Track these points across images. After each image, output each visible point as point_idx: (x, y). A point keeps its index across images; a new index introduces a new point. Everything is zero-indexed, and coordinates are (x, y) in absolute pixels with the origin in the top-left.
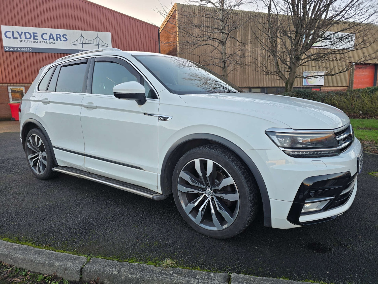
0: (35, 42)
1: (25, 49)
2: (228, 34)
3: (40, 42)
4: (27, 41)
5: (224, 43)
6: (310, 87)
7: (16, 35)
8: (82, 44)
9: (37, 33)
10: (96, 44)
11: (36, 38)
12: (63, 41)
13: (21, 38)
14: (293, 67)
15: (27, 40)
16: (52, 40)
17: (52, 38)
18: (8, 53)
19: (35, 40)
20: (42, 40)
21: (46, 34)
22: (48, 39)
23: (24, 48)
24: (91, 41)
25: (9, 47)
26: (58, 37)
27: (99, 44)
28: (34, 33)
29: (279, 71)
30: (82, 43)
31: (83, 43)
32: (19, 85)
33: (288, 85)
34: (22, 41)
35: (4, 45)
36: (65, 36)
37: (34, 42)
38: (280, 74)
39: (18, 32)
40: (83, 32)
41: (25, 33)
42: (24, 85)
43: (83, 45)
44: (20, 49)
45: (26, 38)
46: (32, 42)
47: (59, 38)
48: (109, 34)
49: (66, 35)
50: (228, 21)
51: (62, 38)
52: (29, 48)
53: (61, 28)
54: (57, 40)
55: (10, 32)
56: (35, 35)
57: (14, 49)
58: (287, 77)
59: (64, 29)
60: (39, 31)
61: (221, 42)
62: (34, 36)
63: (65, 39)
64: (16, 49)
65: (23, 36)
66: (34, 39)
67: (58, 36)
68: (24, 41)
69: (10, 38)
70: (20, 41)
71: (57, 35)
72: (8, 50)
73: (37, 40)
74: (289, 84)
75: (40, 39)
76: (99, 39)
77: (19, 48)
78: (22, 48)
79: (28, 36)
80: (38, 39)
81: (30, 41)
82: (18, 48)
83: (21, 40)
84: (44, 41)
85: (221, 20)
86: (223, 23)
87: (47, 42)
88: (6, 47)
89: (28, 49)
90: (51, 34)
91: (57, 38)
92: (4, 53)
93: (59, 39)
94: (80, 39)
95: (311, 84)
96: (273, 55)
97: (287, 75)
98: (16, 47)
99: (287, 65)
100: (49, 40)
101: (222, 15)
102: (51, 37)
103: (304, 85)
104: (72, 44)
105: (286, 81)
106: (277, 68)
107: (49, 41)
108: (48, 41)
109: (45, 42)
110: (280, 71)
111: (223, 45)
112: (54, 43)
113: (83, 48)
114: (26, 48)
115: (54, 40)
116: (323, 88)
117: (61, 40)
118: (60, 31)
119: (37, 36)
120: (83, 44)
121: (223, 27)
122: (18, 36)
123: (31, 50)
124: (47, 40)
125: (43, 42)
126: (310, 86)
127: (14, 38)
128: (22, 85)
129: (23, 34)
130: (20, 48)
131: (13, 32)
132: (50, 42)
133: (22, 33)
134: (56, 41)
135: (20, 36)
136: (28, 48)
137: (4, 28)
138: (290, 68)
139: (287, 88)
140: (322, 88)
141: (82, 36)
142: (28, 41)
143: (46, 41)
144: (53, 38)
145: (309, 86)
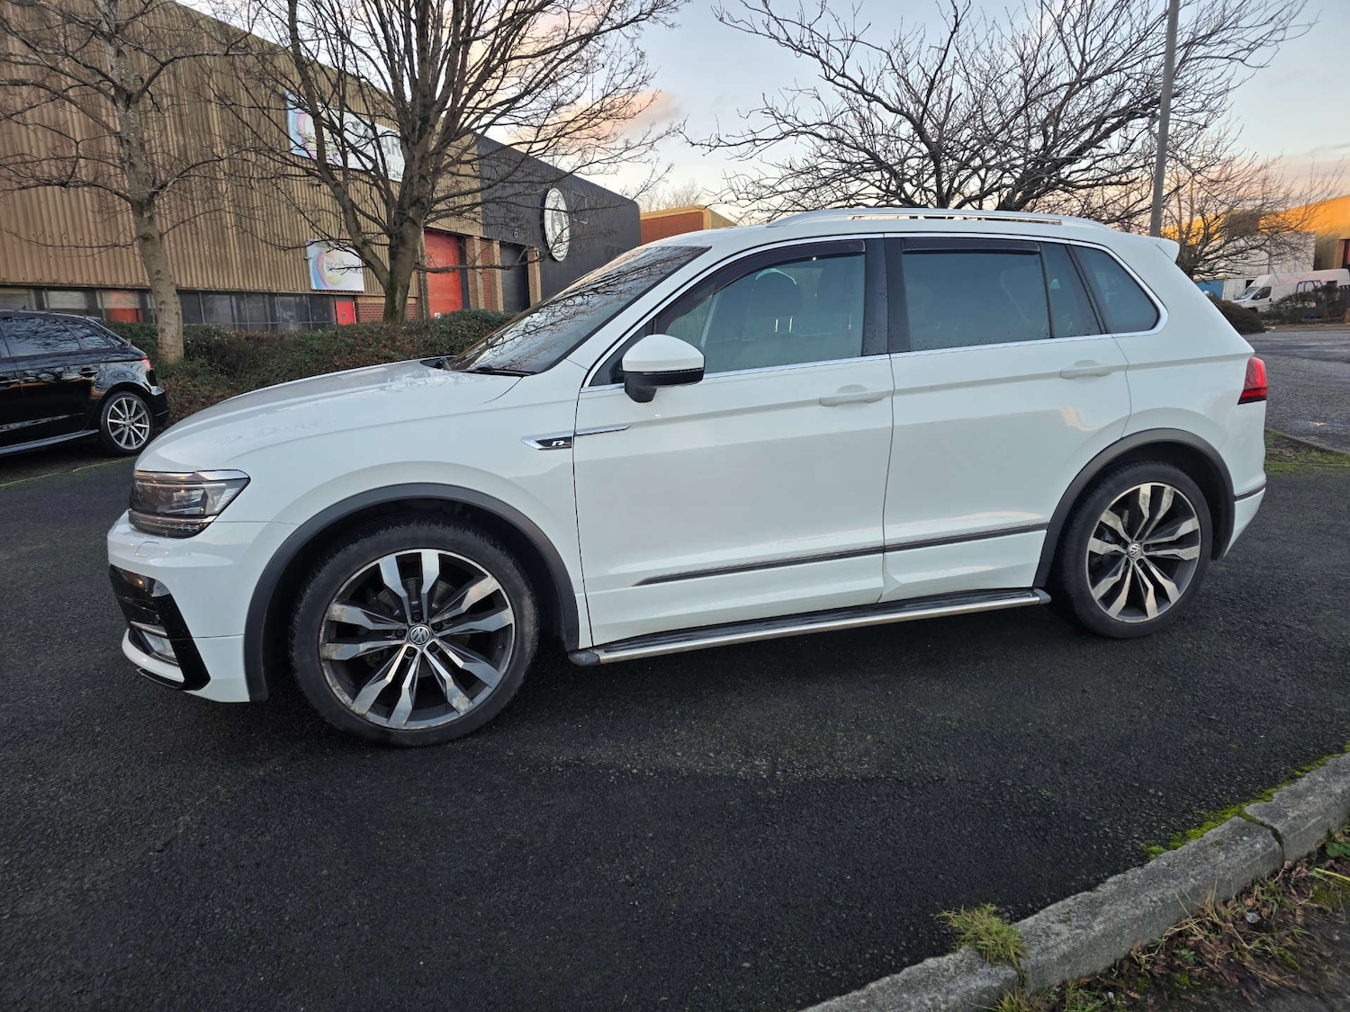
5: (134, 97)
6: (330, 296)
29: (362, 240)
33: (396, 292)
38: (366, 251)
58: (387, 264)
61: (118, 89)
97: (385, 258)
103: (314, 287)
105: (383, 275)
106: (354, 228)
110: (367, 243)
111: (127, 107)
126: (331, 291)
138: (390, 232)
139: (395, 301)
140: (361, 301)
145: (325, 291)
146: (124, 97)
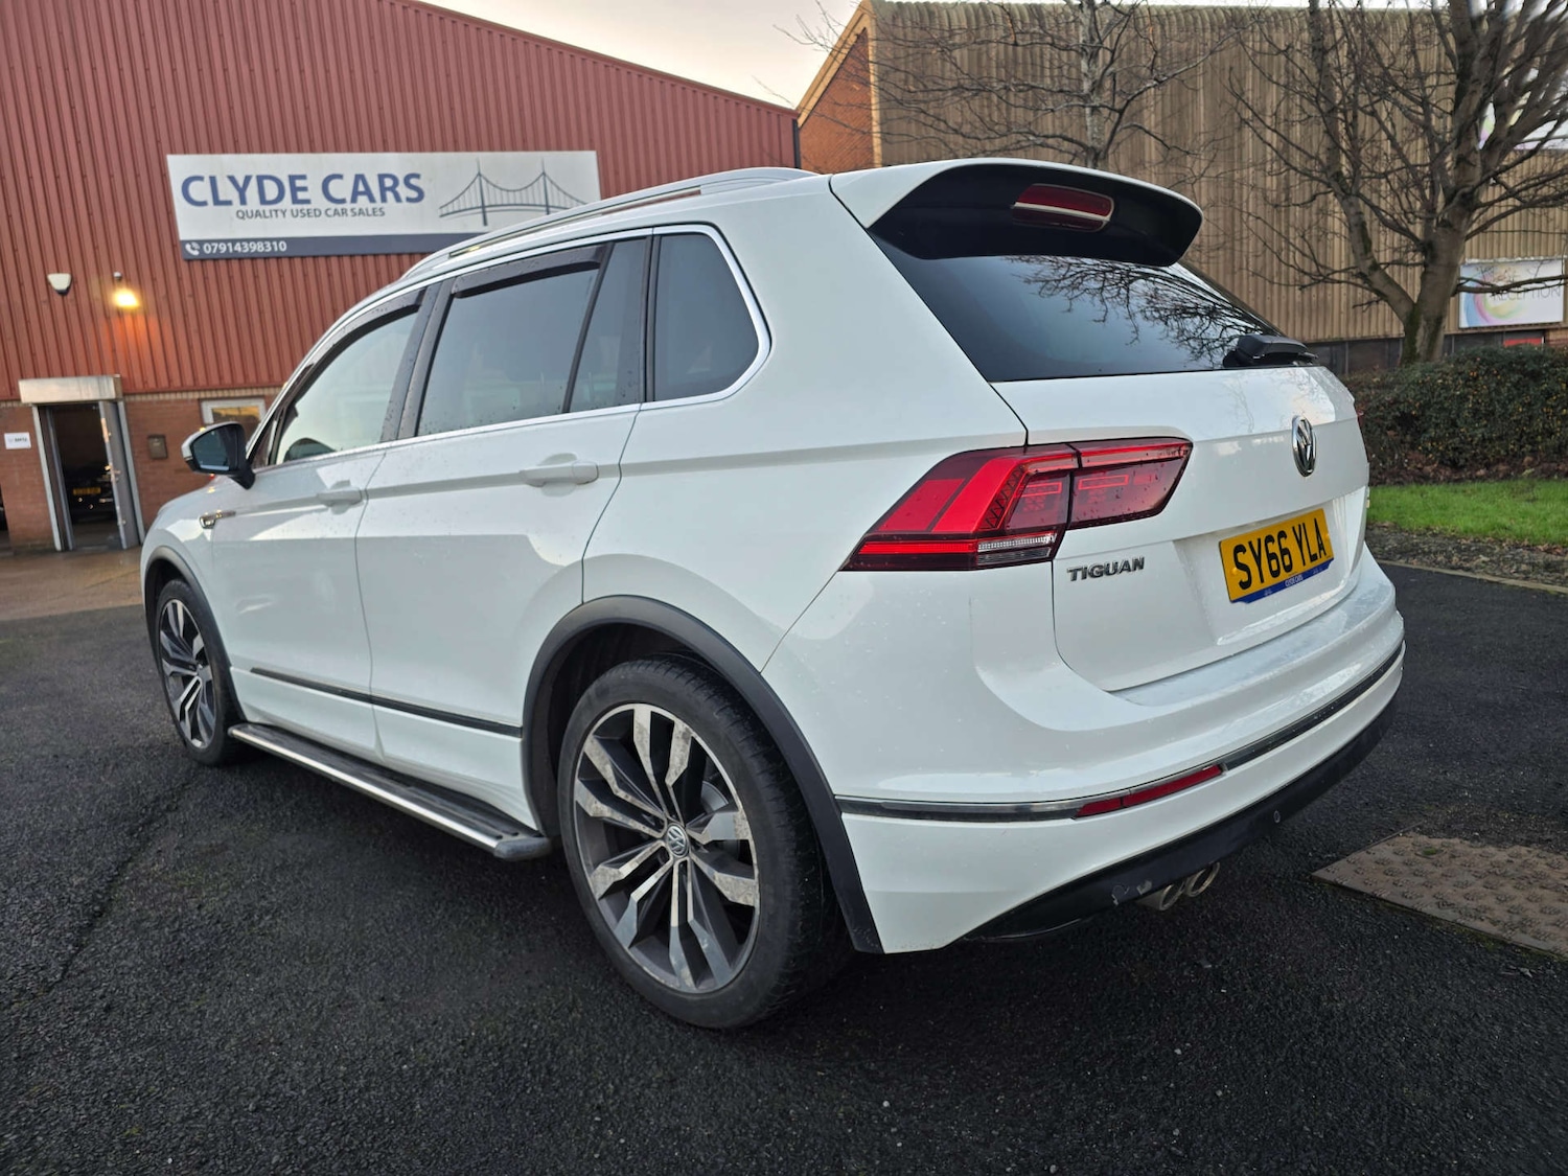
0: (300, 214)
1: (259, 248)
2: (1121, 112)
3: (317, 213)
4: (268, 214)
5: (1102, 154)
6: (1494, 334)
7: (227, 191)
8: (480, 210)
9: (303, 177)
10: (537, 203)
11: (301, 195)
12: (409, 200)
13: (243, 201)
14: (1442, 241)
15: (267, 208)
16: (363, 200)
17: (362, 193)
18: (197, 266)
19: (299, 207)
20: (324, 204)
21: (340, 177)
22: (349, 199)
23: (256, 240)
24: (517, 193)
25: (201, 243)
26: (388, 186)
27: (550, 204)
28: (292, 179)
29: (1369, 263)
30: (480, 204)
31: (486, 203)
32: (243, 393)
33: (1416, 329)
34: (250, 215)
35: (183, 235)
36: (413, 181)
37: (295, 214)
38: (1376, 277)
39: (232, 179)
40: (485, 158)
41: (260, 179)
42: (261, 392)
43: (484, 213)
44: (242, 246)
45: (263, 201)
46: (288, 214)
47: (393, 189)
48: (589, 158)
49: (417, 176)
50: (1116, 54)
51: (402, 190)
52: (278, 240)
53: (398, 150)
54: (384, 199)
55: (200, 178)
56: (299, 183)
57: (218, 250)
58: (1414, 291)
59: (410, 150)
60: (312, 166)
61: (1086, 149)
62: (294, 190)
63: (414, 194)
64: (228, 248)
65: (252, 192)
66: (295, 200)
67: (388, 183)
68: (258, 214)
69: (204, 204)
70: (240, 214)
71: (381, 177)
72: (196, 253)
73: (306, 207)
74: (1423, 323)
75: (318, 201)
76: (548, 183)
77: (238, 244)
78: (248, 240)
79: (271, 190)
80: (307, 202)
81: (279, 213)
82: (234, 241)
83: (243, 208)
84: (333, 206)
85: (1082, 51)
86: (1095, 62)
87: (344, 212)
88: (190, 242)
89: (272, 246)
90: (359, 178)
91: (383, 189)
92: (184, 266)
93: (389, 195)
94: (474, 191)
95: (1501, 317)
96: (1338, 189)
97: (1411, 282)
98: (226, 241)
99: (1412, 236)
100: (354, 200)
101: (1090, 29)
102: (361, 188)
103: (1464, 324)
104: (444, 211)
105: (1404, 308)
106: (1360, 250)
107: (354, 205)
108: (348, 206)
109: (336, 212)
110: (1375, 266)
112: (370, 212)
113: (485, 223)
114: (264, 240)
115: (372, 200)
116: (1559, 337)
117: (398, 199)
118: (395, 163)
119: (304, 189)
120: (487, 209)
121: (1094, 83)
122: (234, 195)
123: (283, 247)
124: (343, 201)
125: (331, 213)
126: (1496, 327)
127: (217, 202)
128: (255, 392)
129: (253, 183)
130: (241, 241)
131: (213, 180)
132: (357, 211)
133: (248, 179)
134: (379, 204)
135: (242, 192)
136: (271, 240)
137: (179, 166)
138: (1427, 248)
139: (1414, 342)
140: (1552, 336)
141: (479, 174)
142: (274, 213)
143: (340, 207)
144: (368, 193)
145: (1489, 327)
146: (1092, 156)
